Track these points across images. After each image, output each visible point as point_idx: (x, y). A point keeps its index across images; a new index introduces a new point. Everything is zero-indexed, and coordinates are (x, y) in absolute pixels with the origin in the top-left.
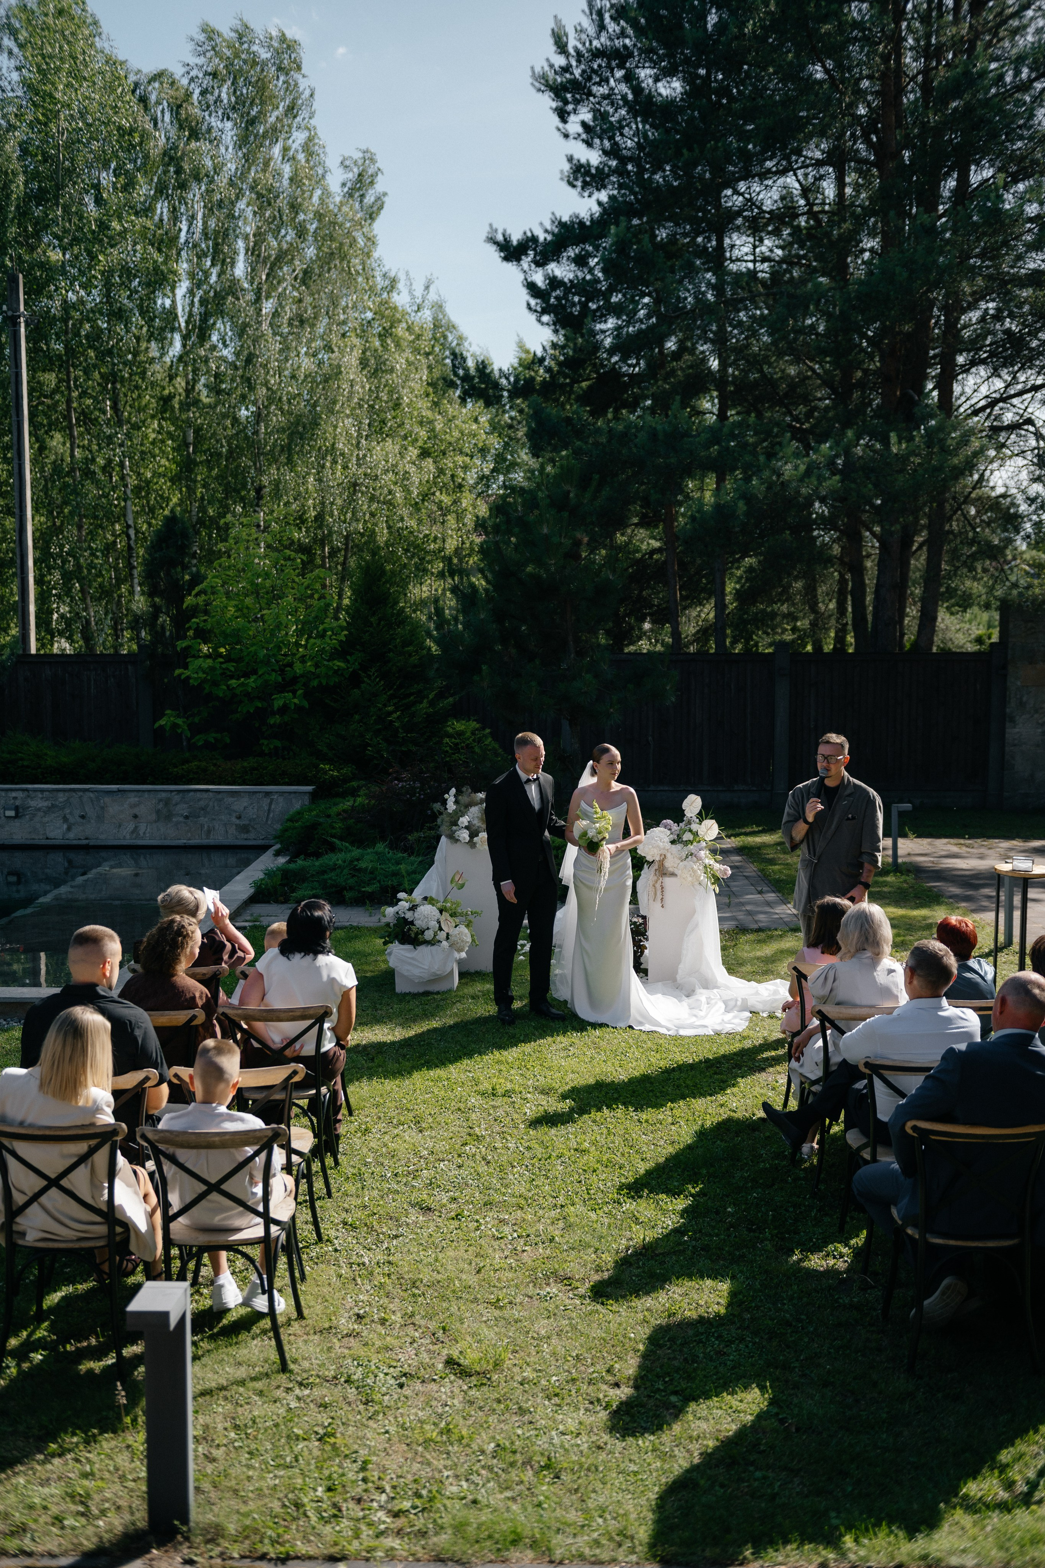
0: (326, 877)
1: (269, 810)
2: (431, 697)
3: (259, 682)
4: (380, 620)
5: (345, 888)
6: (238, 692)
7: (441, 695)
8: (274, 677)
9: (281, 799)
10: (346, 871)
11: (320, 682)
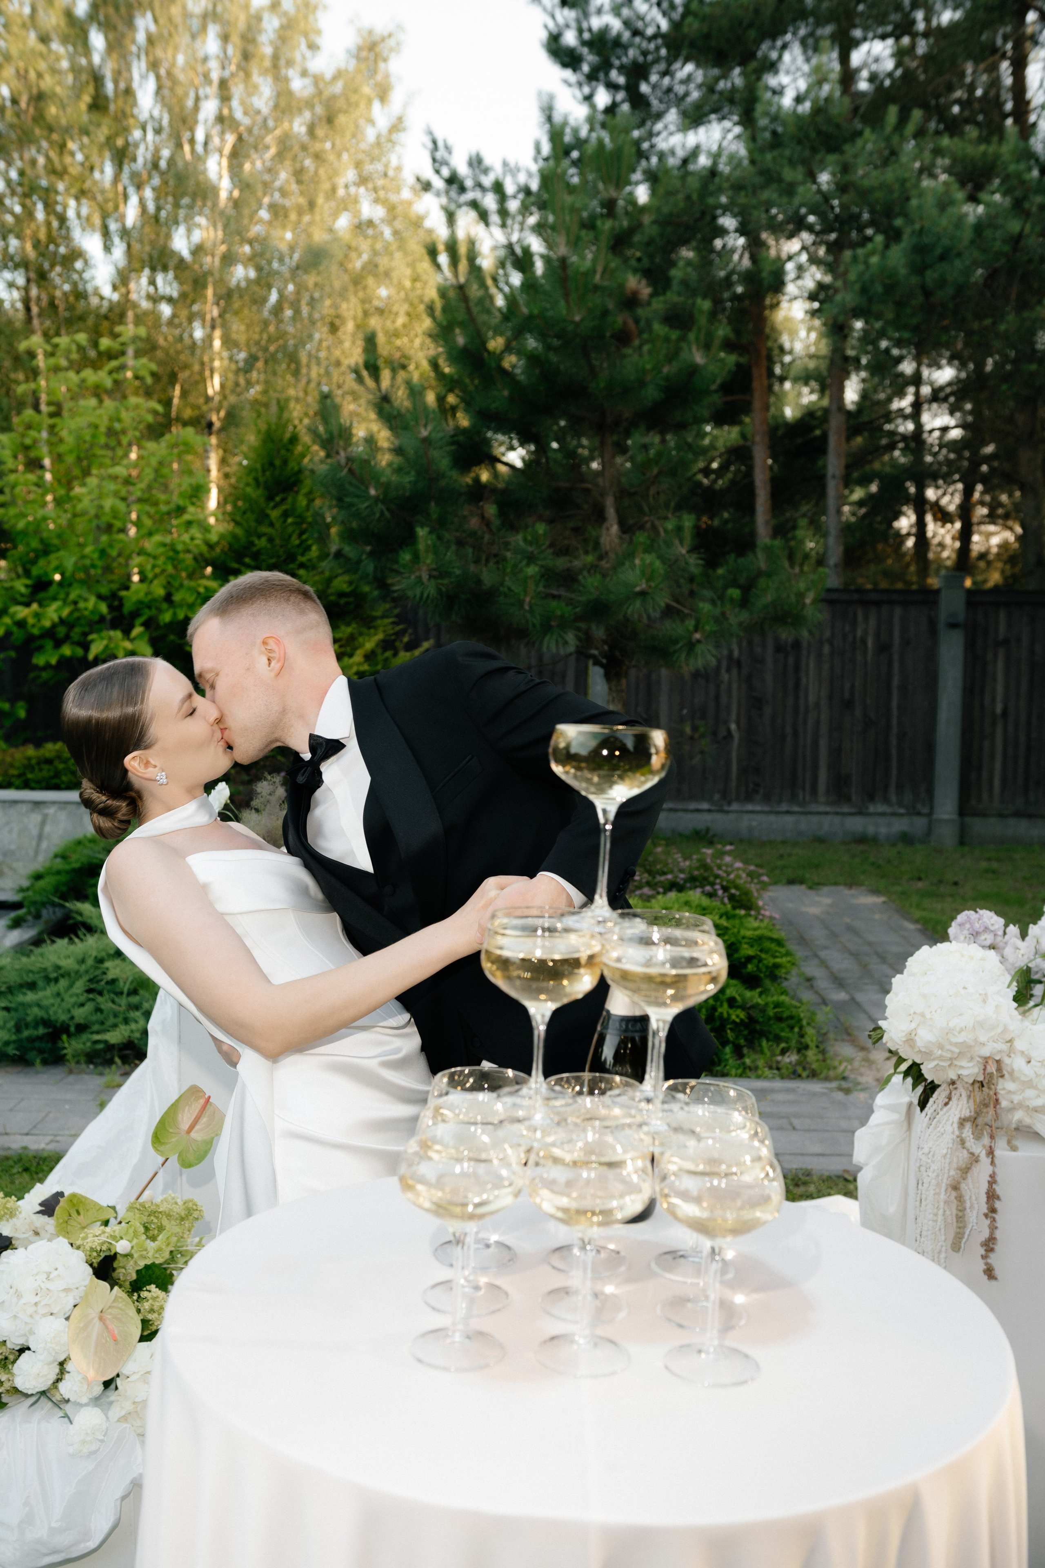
0: (30, 997)
1: (40, 837)
2: (369, 645)
3: (65, 613)
4: (286, 514)
5: (64, 1029)
6: (36, 631)
7: (387, 645)
8: (91, 604)
9: (62, 816)
10: (80, 986)
11: (175, 614)
